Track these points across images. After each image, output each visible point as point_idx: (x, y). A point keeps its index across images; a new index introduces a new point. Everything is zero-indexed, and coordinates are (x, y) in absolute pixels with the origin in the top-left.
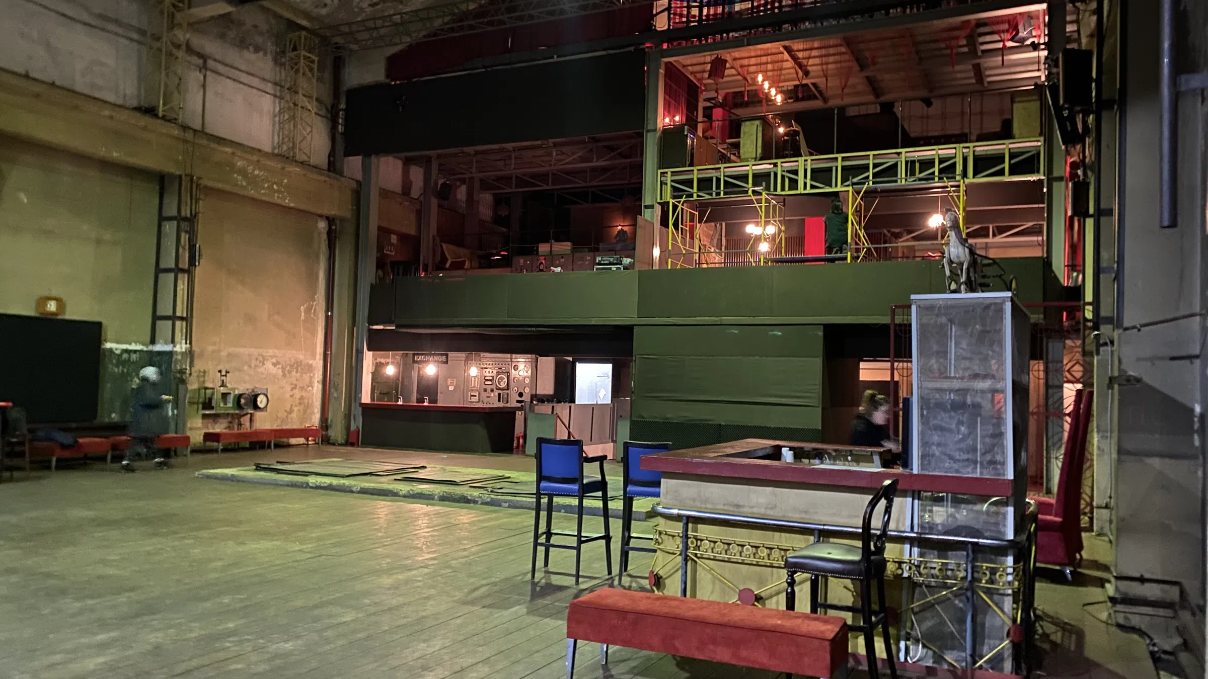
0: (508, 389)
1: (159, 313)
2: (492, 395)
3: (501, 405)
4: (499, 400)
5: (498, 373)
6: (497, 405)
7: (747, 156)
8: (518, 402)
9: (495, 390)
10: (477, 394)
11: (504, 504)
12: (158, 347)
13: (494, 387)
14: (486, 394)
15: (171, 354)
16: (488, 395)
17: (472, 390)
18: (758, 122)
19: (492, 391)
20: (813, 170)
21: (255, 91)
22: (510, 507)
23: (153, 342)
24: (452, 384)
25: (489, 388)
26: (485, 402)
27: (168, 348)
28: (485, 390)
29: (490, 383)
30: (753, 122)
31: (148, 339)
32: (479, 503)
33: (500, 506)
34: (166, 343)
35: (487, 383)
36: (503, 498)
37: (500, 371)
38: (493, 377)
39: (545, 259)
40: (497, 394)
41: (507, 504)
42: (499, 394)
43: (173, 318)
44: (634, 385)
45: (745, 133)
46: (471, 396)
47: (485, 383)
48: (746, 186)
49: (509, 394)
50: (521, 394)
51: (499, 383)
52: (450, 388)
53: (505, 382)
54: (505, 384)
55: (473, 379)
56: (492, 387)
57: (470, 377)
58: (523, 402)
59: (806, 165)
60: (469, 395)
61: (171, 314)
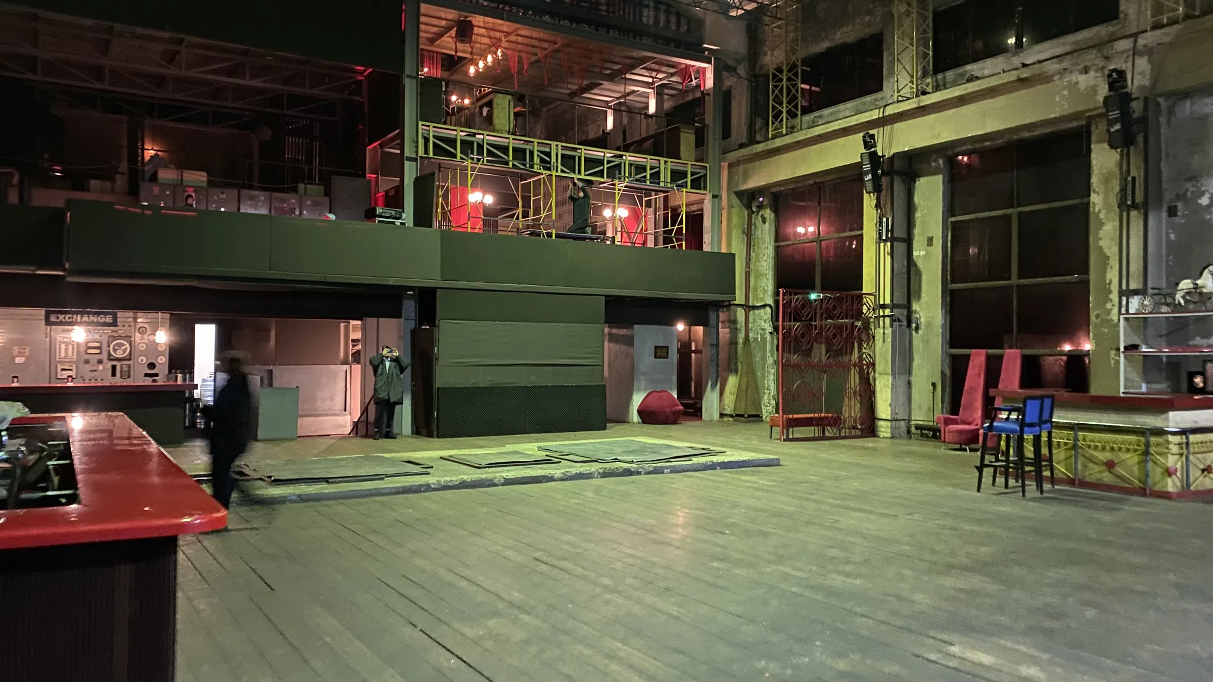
0: (130, 359)
2: (101, 367)
3: (118, 381)
4: (114, 374)
5: (112, 338)
6: (108, 381)
7: (501, 127)
8: (146, 375)
9: (105, 360)
10: (74, 368)
13: (104, 356)
14: (88, 367)
16: (94, 369)
17: (62, 362)
18: (509, 97)
19: (100, 362)
22: (671, 472)
24: (20, 355)
25: (94, 359)
28: (87, 362)
29: (98, 351)
30: (505, 96)
33: (663, 473)
35: (90, 351)
36: (664, 464)
37: (115, 334)
38: (101, 343)
39: (195, 191)
40: (109, 366)
41: (669, 470)
42: (114, 367)
44: (438, 350)
45: (498, 105)
46: (63, 370)
47: (86, 351)
48: (506, 157)
49: (132, 366)
50: (152, 366)
51: (115, 350)
52: (18, 360)
53: (126, 349)
54: (124, 353)
55: (63, 346)
56: (99, 357)
57: (58, 343)
58: (156, 375)
59: (557, 149)
60: (59, 370)
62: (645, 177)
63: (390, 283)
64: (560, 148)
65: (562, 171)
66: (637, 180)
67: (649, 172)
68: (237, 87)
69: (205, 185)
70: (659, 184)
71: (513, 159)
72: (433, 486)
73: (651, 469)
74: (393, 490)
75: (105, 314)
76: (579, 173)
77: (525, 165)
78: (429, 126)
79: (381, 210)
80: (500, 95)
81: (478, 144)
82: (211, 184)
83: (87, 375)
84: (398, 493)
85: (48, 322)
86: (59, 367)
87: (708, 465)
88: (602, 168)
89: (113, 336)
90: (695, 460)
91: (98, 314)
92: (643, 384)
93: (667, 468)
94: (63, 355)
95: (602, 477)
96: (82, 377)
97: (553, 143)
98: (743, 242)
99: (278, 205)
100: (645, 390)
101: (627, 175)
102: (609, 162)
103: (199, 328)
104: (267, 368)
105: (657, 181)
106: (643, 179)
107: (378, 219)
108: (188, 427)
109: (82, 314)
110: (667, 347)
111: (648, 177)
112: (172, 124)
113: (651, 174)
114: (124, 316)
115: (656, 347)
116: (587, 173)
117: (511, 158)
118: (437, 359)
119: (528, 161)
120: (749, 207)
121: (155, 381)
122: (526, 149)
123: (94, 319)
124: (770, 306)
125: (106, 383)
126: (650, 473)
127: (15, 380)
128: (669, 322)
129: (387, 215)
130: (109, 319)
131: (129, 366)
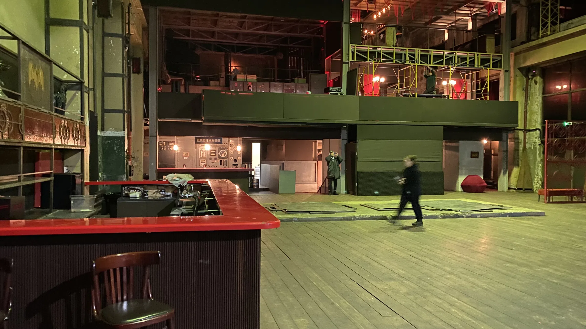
0: (227, 158)
1: (106, 108)
2: (216, 161)
3: (222, 167)
4: (221, 164)
5: (220, 149)
6: (219, 167)
8: (233, 165)
9: (218, 158)
10: (206, 162)
11: (478, 216)
12: (108, 133)
13: (217, 157)
14: (211, 161)
15: (123, 138)
16: (213, 162)
17: (201, 159)
19: (216, 159)
20: (421, 55)
22: (481, 217)
23: (103, 129)
24: (186, 156)
25: (213, 158)
26: (211, 165)
27: (120, 134)
28: (211, 159)
29: (214, 154)
30: (392, 28)
31: (101, 127)
32: (465, 217)
33: (476, 217)
35: (212, 154)
36: (477, 213)
37: (221, 147)
38: (216, 151)
39: (252, 84)
40: (219, 161)
41: (480, 216)
42: (221, 161)
44: (358, 154)
45: (388, 32)
46: (202, 162)
47: (210, 154)
48: (392, 58)
49: (228, 160)
50: (235, 161)
51: (221, 154)
52: (185, 158)
53: (225, 153)
54: (225, 155)
55: (202, 152)
56: (215, 157)
57: (200, 151)
58: (237, 165)
59: (418, 52)
60: (200, 162)
61: (122, 109)
62: (466, 63)
63: (336, 122)
64: (420, 51)
65: (421, 63)
66: (461, 65)
67: (468, 60)
68: (268, 36)
69: (256, 81)
70: (474, 66)
71: (396, 59)
72: (357, 218)
73: (470, 215)
74: (339, 219)
75: (218, 138)
76: (430, 63)
77: (401, 61)
78: (354, 46)
79: (332, 88)
80: (389, 28)
81: (378, 53)
82: (258, 80)
83: (211, 164)
84: (341, 220)
85: (196, 142)
86: (200, 161)
87: (502, 214)
88: (442, 60)
89: (220, 148)
90: (495, 211)
91: (215, 138)
92: (464, 171)
93: (479, 215)
94: (201, 156)
95: (442, 218)
96: (209, 165)
97: (416, 49)
98: (523, 95)
99: (286, 89)
100: (465, 174)
101: (456, 63)
102: (446, 57)
103: (254, 144)
104: (282, 162)
105: (473, 65)
106: (465, 64)
107: (330, 92)
108: (250, 187)
109: (209, 138)
110: (478, 153)
111: (468, 63)
112: (241, 55)
113: (469, 62)
114: (225, 139)
115: (472, 152)
116: (434, 63)
117: (394, 58)
118: (357, 158)
119: (403, 59)
120: (527, 76)
121: (237, 167)
122: (402, 53)
123: (213, 141)
124: (539, 130)
125: (218, 168)
126: (469, 217)
127: (185, 166)
128: (479, 139)
129: (334, 90)
130: (219, 141)
131: (227, 161)
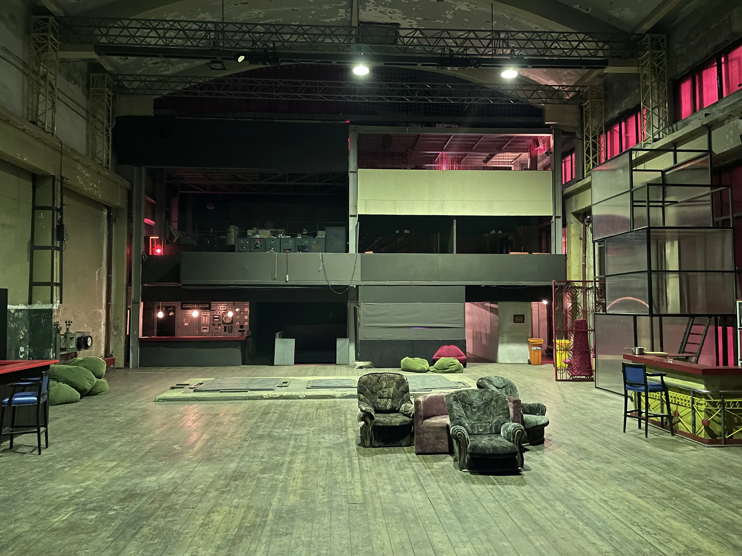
0: (232, 324)
1: (35, 280)
2: (219, 328)
3: (227, 335)
4: (225, 331)
5: (224, 313)
6: (223, 334)
8: (239, 331)
9: (221, 324)
10: (208, 328)
12: (36, 307)
13: (221, 322)
14: (214, 328)
15: (51, 311)
16: (217, 328)
17: (204, 325)
19: (219, 325)
21: (75, 113)
23: (30, 303)
24: (187, 322)
25: (217, 323)
26: (214, 332)
27: (48, 307)
28: (214, 325)
29: (218, 320)
31: (27, 300)
34: (44, 303)
35: (215, 320)
38: (220, 316)
39: (260, 241)
40: (223, 327)
42: (225, 327)
43: (51, 284)
44: (360, 320)
46: (204, 329)
47: (213, 320)
50: (242, 327)
51: (225, 320)
52: (186, 324)
54: (229, 320)
55: (204, 318)
56: (219, 322)
57: (202, 316)
58: (244, 331)
60: (202, 329)
61: (50, 281)
75: (204, 304)
85: (181, 308)
86: (202, 327)
92: (505, 339)
94: (204, 322)
96: (212, 333)
98: (580, 245)
100: (507, 342)
114: (213, 304)
118: (359, 324)
120: (583, 222)
123: (201, 306)
125: (222, 336)
128: (537, 300)
130: (207, 306)
131: (232, 327)
